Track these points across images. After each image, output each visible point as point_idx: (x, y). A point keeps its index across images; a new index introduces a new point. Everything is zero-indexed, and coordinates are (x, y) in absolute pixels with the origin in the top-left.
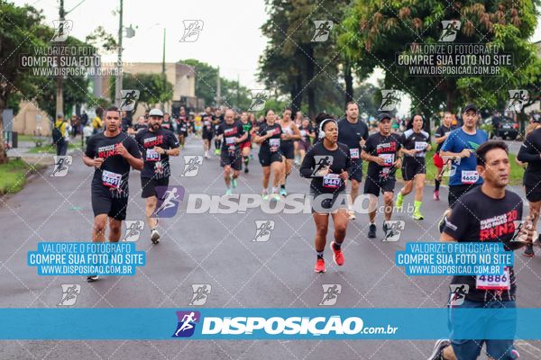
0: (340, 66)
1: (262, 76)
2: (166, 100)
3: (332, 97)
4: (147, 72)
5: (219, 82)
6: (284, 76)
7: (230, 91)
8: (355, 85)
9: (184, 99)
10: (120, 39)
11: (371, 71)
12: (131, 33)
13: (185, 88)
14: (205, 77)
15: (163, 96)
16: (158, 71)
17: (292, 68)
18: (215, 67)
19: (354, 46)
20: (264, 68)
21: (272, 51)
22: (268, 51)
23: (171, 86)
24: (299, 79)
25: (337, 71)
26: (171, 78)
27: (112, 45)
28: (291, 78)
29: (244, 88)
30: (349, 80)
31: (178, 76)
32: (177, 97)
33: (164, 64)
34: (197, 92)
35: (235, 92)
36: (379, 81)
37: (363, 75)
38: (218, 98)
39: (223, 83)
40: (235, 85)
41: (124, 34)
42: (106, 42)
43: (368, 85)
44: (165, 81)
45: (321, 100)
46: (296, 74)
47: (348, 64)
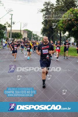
0: (59, 31)
1: (42, 33)
2: (21, 38)
3: (57, 38)
4: (17, 32)
5: (32, 34)
6: (47, 33)
7: (35, 36)
8: (62, 36)
9: (25, 38)
10: (11, 25)
11: (66, 32)
12: (14, 23)
13: (25, 36)
14: (30, 33)
15: (20, 37)
16: (19, 32)
17: (48, 32)
18: (32, 31)
19: (62, 27)
20: (42, 32)
21: (44, 28)
22: (43, 28)
23: (22, 35)
24: (50, 34)
25: (58, 32)
26: (22, 33)
27: (10, 26)
28: (48, 34)
29: (38, 36)
30: (61, 34)
31: (24, 33)
32: (23, 38)
33: (21, 30)
34: (28, 37)
35: (36, 36)
36: (67, 35)
37: (64, 33)
38: (32, 38)
39: (33, 35)
40: (36, 35)
41: (12, 24)
42: (8, 25)
43: (65, 36)
44: (21, 34)
45: (54, 39)
46: (49, 33)
47: (60, 31)
